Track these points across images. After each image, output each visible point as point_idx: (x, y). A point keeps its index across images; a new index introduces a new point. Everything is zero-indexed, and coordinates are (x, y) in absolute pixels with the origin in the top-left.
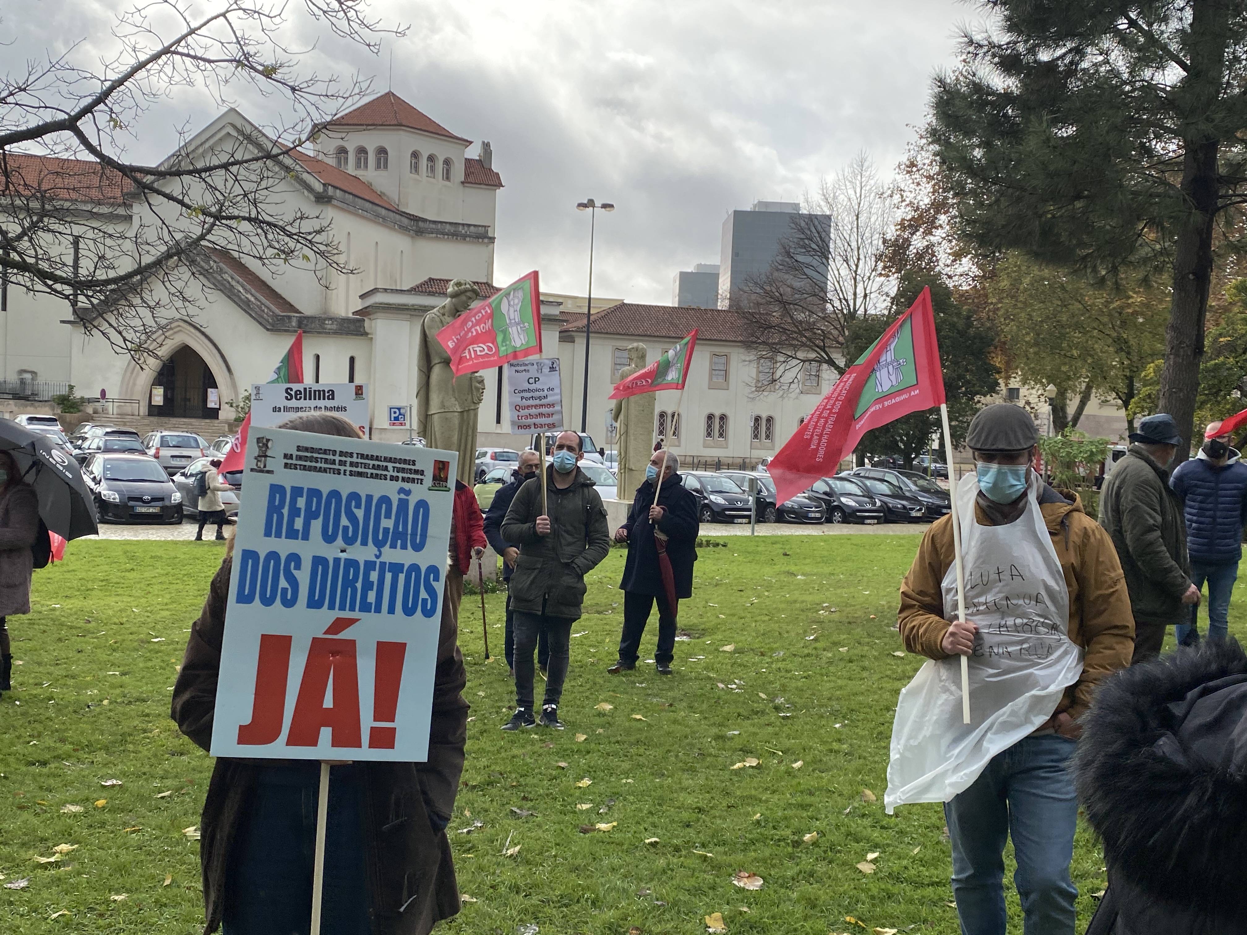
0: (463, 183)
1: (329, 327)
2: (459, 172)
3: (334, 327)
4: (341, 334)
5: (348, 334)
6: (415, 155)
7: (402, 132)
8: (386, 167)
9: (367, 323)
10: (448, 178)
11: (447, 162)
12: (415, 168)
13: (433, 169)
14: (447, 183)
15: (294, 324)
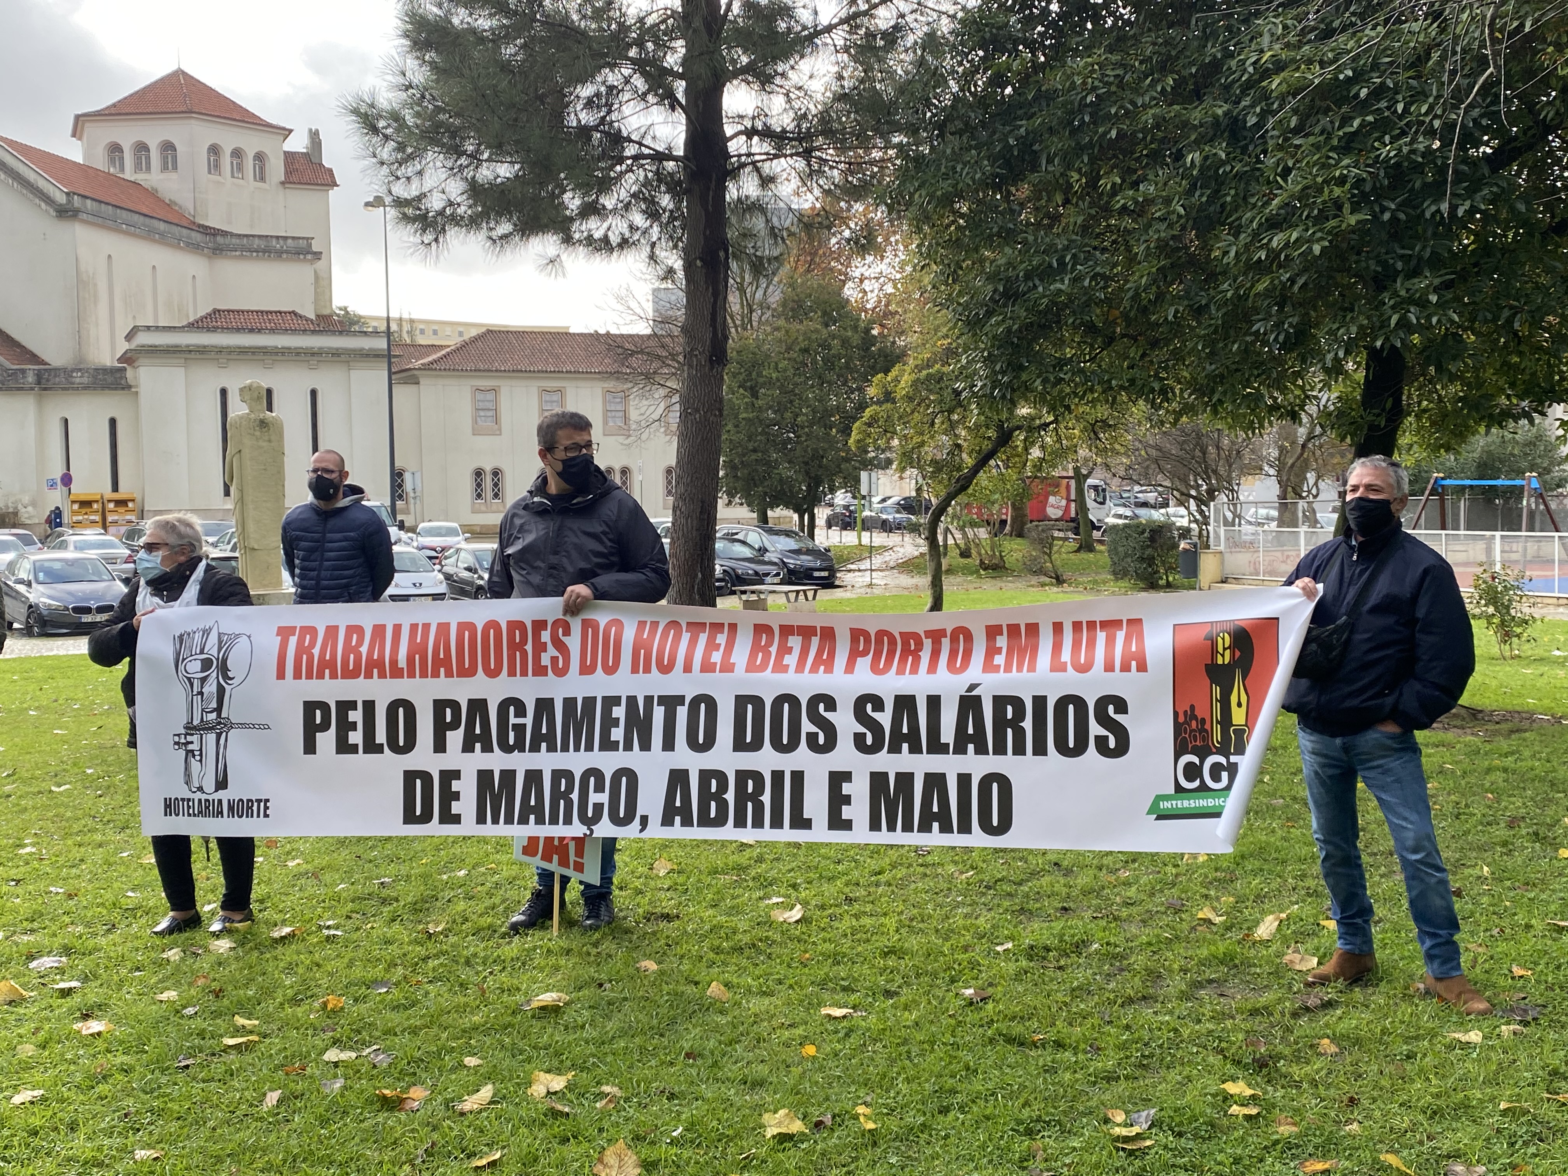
0: (283, 183)
1: (78, 380)
2: (276, 169)
3: (85, 380)
4: (95, 389)
5: (103, 388)
6: (214, 150)
7: (193, 121)
8: (175, 168)
9: (130, 373)
10: (262, 179)
11: (260, 157)
12: (215, 167)
13: (240, 168)
14: (260, 184)
15: (30, 379)
